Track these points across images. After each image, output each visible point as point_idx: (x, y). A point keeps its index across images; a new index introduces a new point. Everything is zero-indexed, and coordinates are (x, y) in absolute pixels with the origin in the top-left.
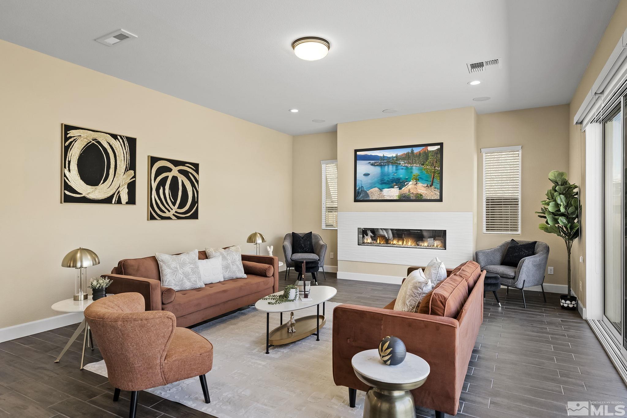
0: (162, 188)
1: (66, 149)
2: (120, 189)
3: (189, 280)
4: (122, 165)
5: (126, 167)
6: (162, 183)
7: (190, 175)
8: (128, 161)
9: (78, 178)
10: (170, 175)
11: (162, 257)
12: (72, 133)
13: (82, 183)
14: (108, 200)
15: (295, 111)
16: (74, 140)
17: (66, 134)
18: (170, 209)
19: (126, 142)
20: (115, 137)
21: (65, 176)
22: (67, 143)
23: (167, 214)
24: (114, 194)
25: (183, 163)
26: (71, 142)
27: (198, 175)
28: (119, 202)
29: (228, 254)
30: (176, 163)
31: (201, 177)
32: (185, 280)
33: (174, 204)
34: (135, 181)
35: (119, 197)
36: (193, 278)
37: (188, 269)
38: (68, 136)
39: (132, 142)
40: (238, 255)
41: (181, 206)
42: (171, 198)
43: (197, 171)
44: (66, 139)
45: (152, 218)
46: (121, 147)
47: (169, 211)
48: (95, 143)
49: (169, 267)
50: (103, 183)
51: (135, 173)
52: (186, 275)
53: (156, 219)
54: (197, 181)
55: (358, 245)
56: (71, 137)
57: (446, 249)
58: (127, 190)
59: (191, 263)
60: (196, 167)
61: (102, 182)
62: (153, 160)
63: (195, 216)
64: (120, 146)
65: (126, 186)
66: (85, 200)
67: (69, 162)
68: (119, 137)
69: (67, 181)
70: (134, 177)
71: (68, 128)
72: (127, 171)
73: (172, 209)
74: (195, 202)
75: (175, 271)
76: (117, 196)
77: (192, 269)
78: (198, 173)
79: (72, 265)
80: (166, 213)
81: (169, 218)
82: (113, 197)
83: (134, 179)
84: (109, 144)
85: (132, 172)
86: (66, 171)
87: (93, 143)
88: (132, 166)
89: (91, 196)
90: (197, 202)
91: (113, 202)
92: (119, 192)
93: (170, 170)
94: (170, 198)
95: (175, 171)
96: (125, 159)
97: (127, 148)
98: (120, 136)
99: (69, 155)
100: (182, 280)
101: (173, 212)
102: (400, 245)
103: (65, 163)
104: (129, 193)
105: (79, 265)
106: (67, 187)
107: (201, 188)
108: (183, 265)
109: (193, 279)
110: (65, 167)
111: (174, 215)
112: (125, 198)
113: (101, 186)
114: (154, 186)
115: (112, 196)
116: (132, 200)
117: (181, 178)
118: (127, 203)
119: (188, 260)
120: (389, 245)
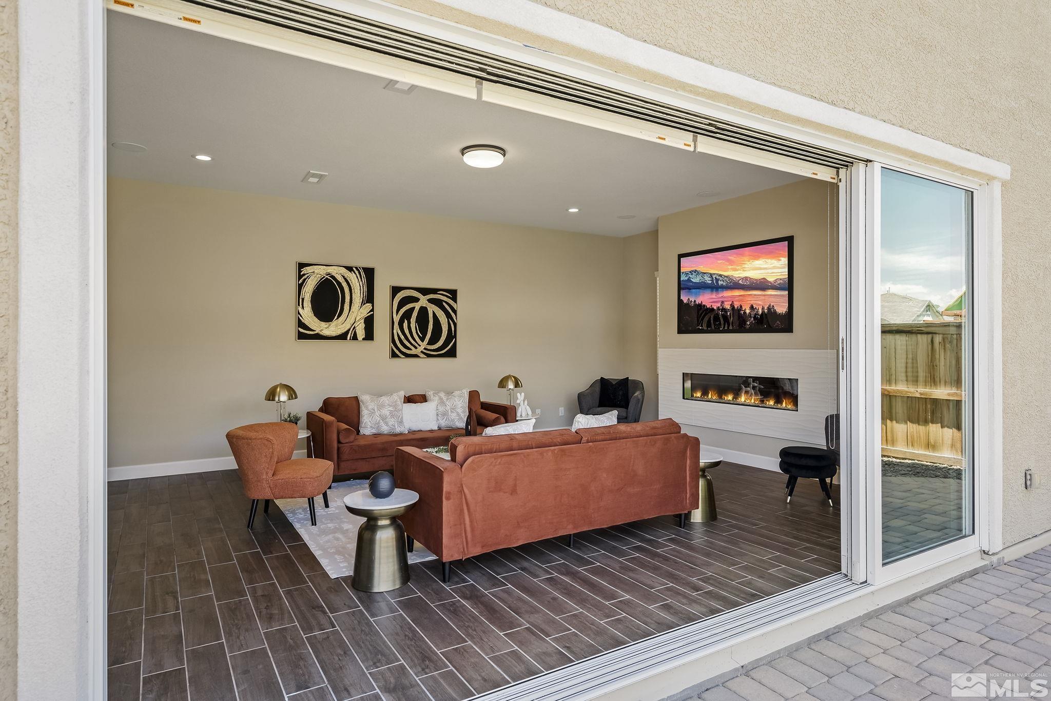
0: (406, 321)
1: (300, 287)
2: (356, 325)
3: (387, 424)
4: (358, 298)
5: (363, 300)
6: (407, 315)
7: (444, 304)
8: (365, 294)
9: (311, 314)
10: (417, 306)
11: (364, 398)
12: (305, 270)
13: (316, 319)
14: (343, 337)
15: (573, 210)
16: (308, 277)
17: (300, 272)
18: (417, 345)
19: (363, 274)
20: (350, 269)
21: (299, 313)
22: (301, 281)
23: (413, 351)
24: (349, 330)
25: (435, 291)
26: (305, 280)
27: (456, 303)
28: (355, 338)
29: (447, 399)
30: (424, 291)
31: (460, 306)
32: (382, 423)
33: (422, 339)
34: (373, 314)
35: (355, 332)
36: (392, 422)
37: (386, 411)
38: (302, 273)
39: (369, 274)
40: (461, 401)
41: (433, 341)
42: (419, 332)
43: (455, 300)
44: (300, 277)
45: (394, 355)
46: (357, 280)
47: (416, 348)
48: (329, 278)
49: (367, 408)
50: (337, 319)
51: (373, 306)
52: (384, 418)
53: (399, 357)
54: (455, 312)
55: (684, 398)
56: (304, 275)
57: (797, 411)
58: (364, 325)
59: (391, 406)
60: (453, 294)
61: (336, 317)
62: (395, 290)
63: (452, 353)
64: (356, 278)
65: (363, 321)
66: (318, 337)
67: (303, 299)
68: (354, 269)
69: (301, 318)
70: (372, 310)
71: (301, 266)
72: (364, 304)
73: (420, 346)
74: (452, 336)
75: (372, 413)
76: (352, 332)
77: (391, 412)
78: (455, 301)
79: (271, 399)
80: (411, 350)
81: (416, 356)
82: (349, 333)
83: (372, 313)
84: (344, 277)
85: (369, 306)
86: (300, 309)
87: (327, 278)
88: (370, 298)
89: (326, 333)
90: (455, 336)
91: (348, 338)
92: (354, 327)
93: (417, 300)
94: (417, 332)
95: (423, 301)
96: (362, 292)
97: (364, 280)
98: (356, 268)
99: (303, 292)
100: (379, 423)
101: (421, 348)
102: (730, 400)
103: (300, 301)
104: (366, 328)
105: (277, 399)
106: (301, 324)
107: (460, 320)
108: (381, 407)
109: (390, 423)
110: (299, 305)
111: (422, 352)
112: (361, 333)
113: (334, 323)
114: (397, 319)
115: (347, 332)
116: (369, 336)
117: (432, 308)
118: (363, 339)
119: (387, 402)
120: (722, 401)
